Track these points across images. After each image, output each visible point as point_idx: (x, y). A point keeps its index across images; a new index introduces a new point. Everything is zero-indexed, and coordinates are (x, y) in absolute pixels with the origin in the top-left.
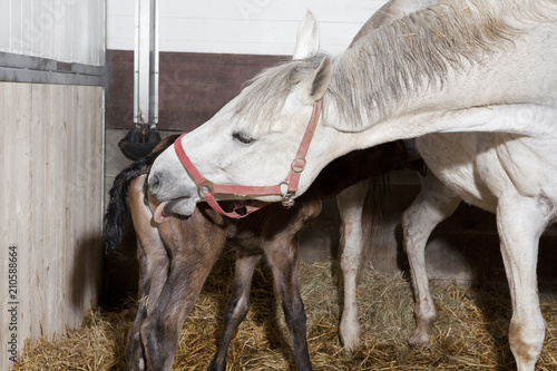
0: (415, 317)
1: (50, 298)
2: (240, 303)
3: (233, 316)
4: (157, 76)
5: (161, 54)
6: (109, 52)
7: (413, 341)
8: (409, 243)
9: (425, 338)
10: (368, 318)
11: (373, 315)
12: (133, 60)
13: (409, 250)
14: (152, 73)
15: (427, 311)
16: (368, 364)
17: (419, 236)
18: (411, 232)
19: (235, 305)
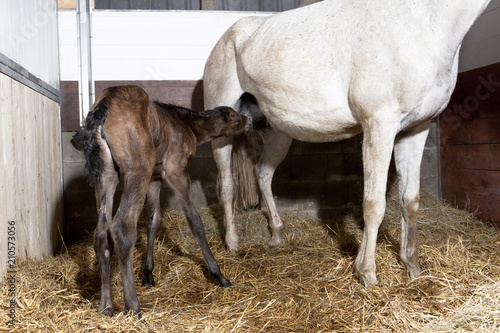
0: (269, 228)
1: (31, 233)
2: (155, 217)
3: (152, 226)
4: (94, 96)
5: (96, 82)
6: (61, 82)
7: (271, 243)
8: (261, 183)
9: (278, 241)
10: (242, 232)
11: (244, 231)
12: (77, 87)
13: (262, 188)
14: (90, 94)
15: (277, 223)
16: (248, 257)
17: (266, 177)
18: (261, 176)
19: (152, 218)
